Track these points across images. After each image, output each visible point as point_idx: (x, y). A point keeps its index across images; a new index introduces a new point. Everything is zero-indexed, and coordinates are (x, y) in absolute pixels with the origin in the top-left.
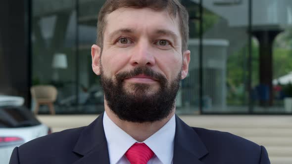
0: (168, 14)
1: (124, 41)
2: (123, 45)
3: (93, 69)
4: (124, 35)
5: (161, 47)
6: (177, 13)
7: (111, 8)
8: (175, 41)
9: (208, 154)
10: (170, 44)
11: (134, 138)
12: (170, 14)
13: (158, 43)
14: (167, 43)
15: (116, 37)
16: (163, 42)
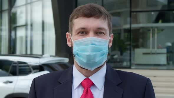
0: (102, 19)
1: (82, 33)
2: (82, 34)
3: (68, 44)
4: (82, 30)
5: (99, 35)
6: (107, 19)
7: (76, 17)
8: (106, 32)
9: (122, 82)
10: (104, 33)
11: (85, 76)
12: (103, 19)
13: (98, 33)
14: (102, 33)
15: (79, 31)
16: (101, 33)
